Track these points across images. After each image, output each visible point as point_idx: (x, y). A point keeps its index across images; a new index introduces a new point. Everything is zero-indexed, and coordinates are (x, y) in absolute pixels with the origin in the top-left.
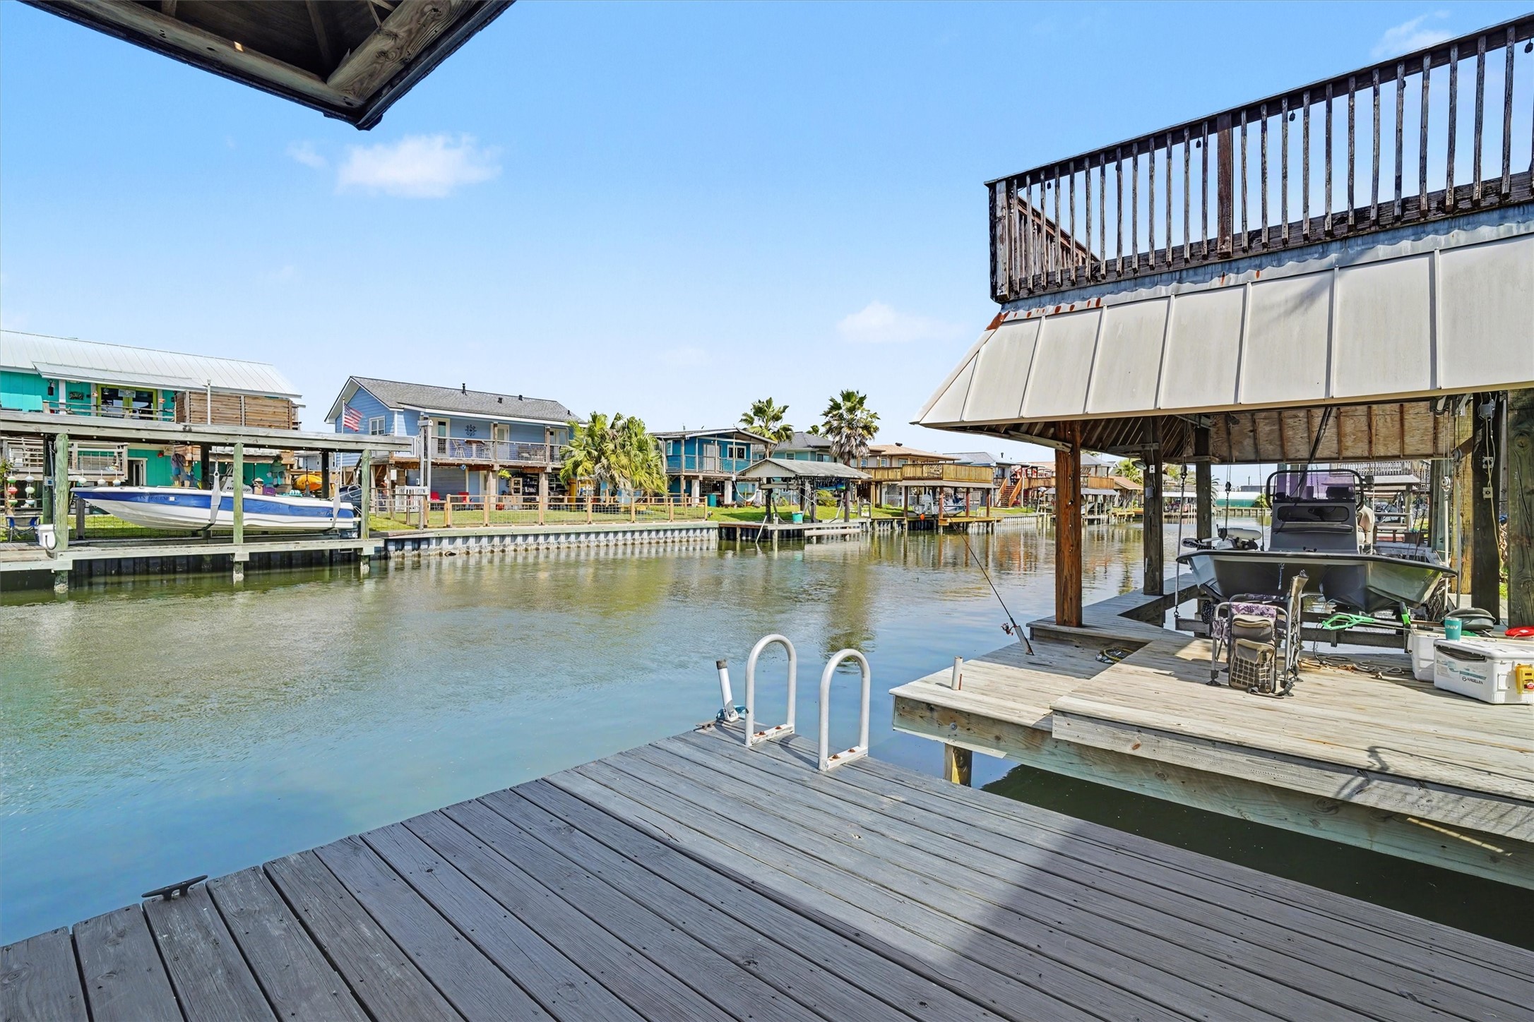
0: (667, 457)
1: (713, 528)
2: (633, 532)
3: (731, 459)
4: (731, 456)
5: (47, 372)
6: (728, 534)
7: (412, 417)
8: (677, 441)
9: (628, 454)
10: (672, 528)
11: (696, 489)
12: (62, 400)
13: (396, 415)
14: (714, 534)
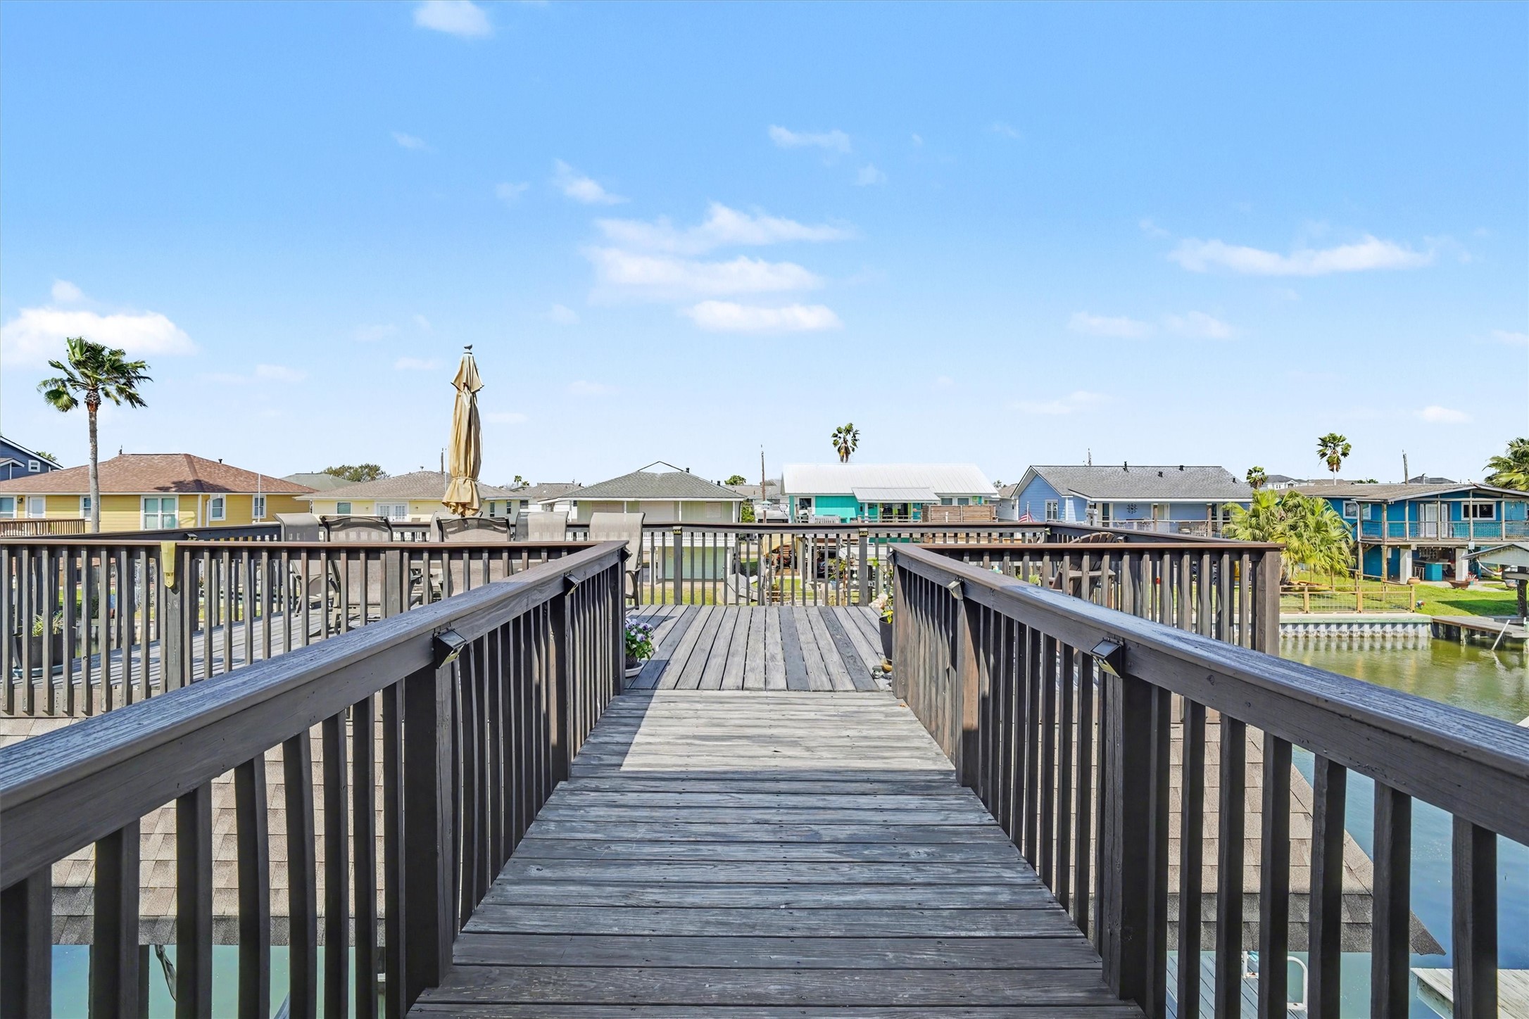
0: (1362, 522)
1: (1423, 624)
2: (1306, 625)
3: (1467, 519)
4: (1466, 515)
5: (861, 497)
6: (1447, 632)
7: (1080, 503)
8: (1377, 506)
9: (1300, 536)
10: (1359, 621)
11: (1407, 561)
12: (866, 514)
13: (1067, 501)
14: (1425, 631)
